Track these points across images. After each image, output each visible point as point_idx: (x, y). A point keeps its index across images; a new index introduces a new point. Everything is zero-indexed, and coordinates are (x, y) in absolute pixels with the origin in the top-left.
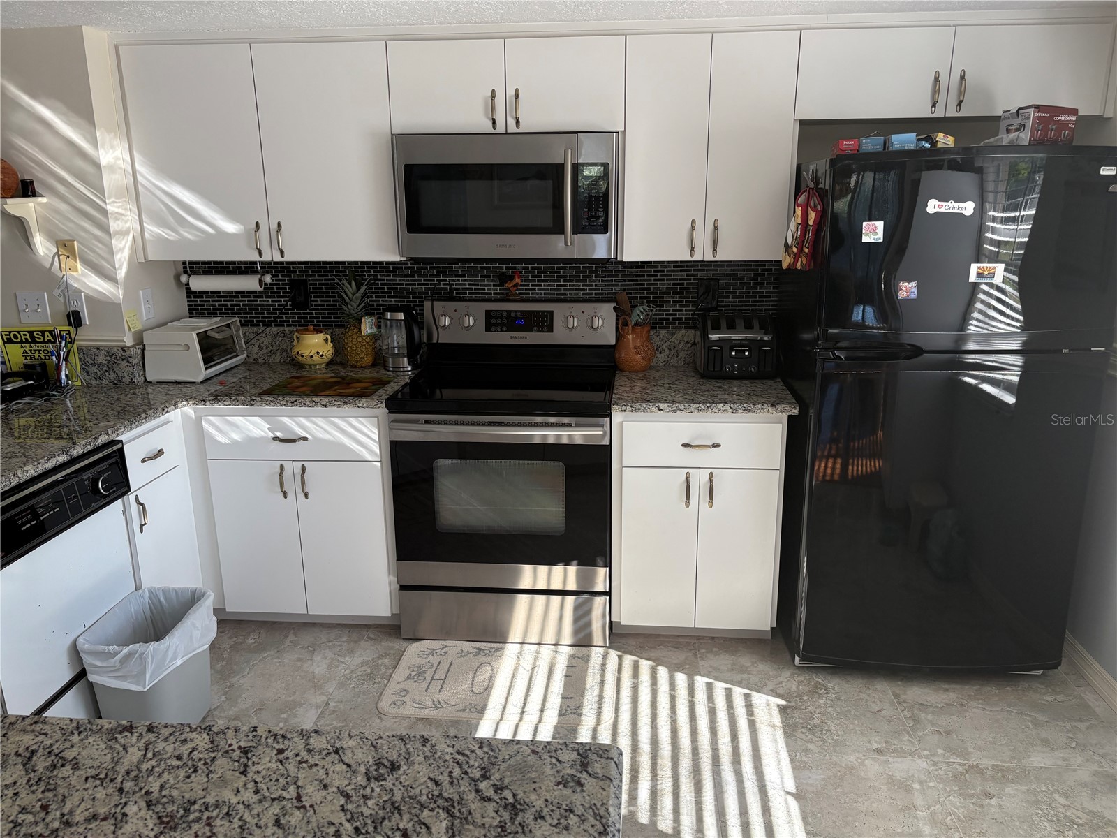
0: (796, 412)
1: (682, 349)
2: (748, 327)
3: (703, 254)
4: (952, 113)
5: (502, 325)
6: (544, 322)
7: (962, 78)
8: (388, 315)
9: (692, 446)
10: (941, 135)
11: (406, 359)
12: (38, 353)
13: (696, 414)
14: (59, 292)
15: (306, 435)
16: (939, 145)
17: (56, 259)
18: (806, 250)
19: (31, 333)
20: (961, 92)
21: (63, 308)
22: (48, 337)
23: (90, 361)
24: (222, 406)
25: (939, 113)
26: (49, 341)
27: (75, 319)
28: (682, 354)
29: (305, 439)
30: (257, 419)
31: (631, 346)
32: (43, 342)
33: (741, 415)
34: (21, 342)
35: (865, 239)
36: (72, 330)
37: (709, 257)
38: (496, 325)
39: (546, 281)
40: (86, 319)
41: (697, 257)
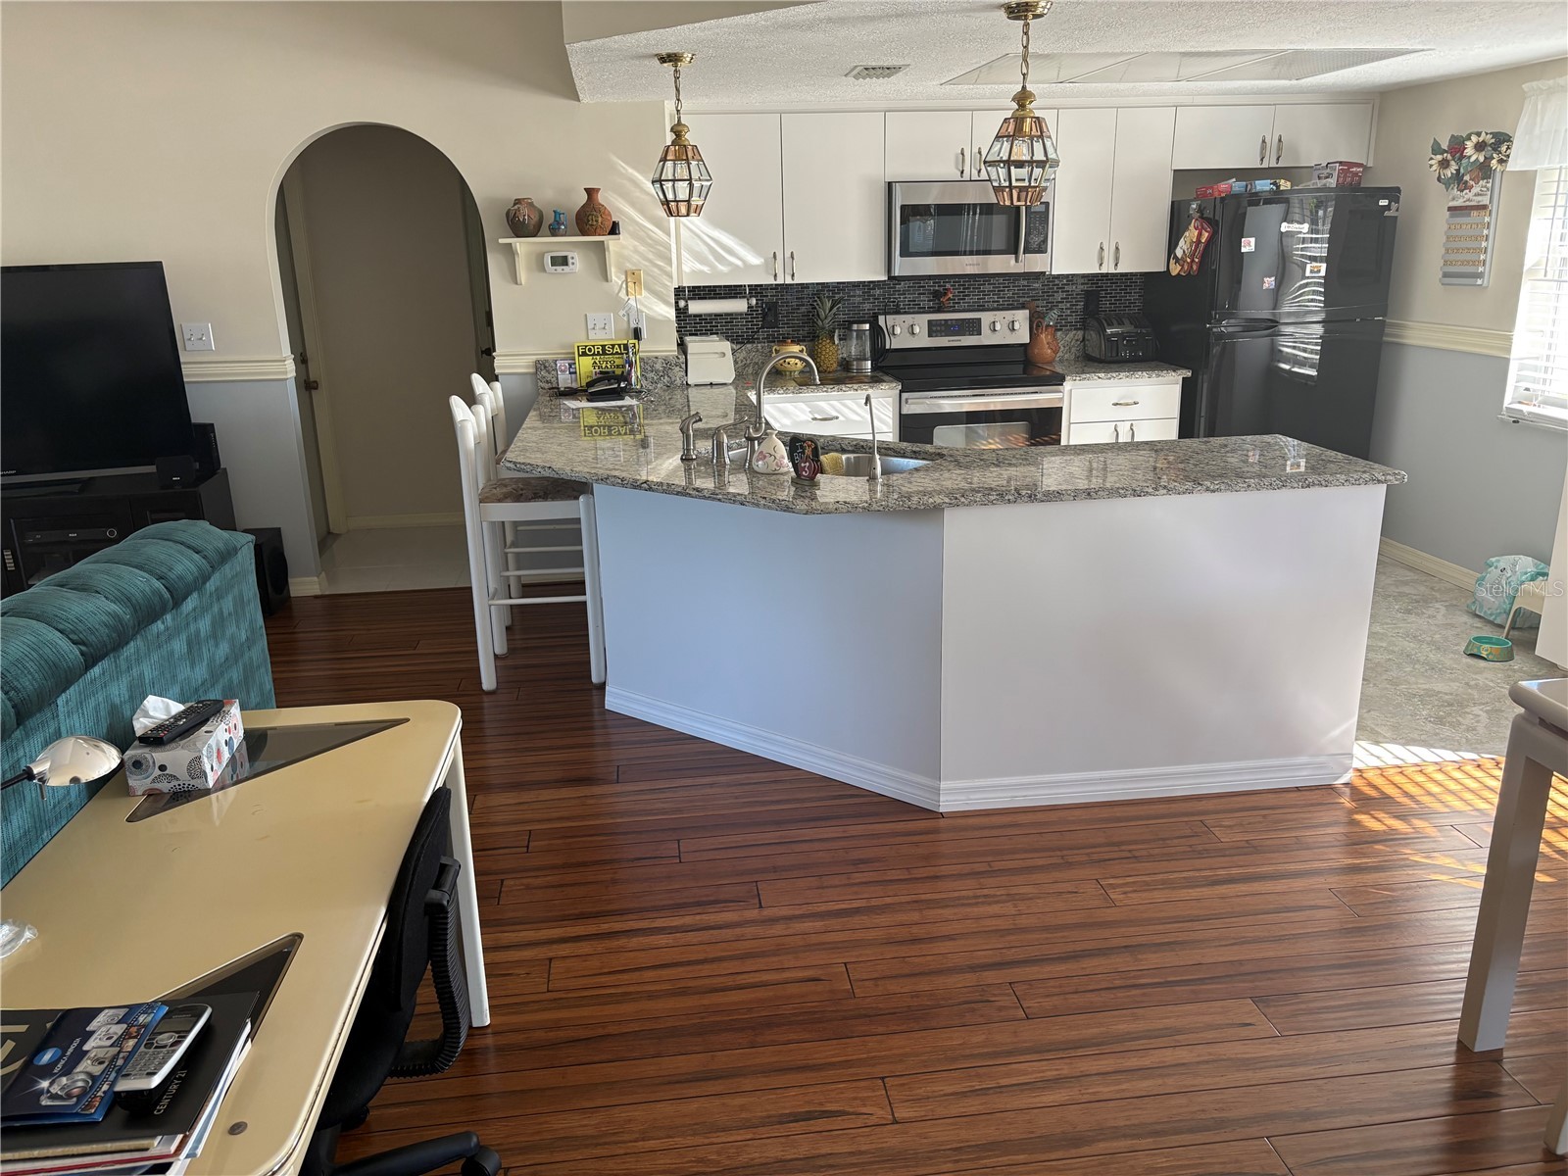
0: (1190, 374)
1: (1073, 346)
2: (1121, 324)
3: (1108, 268)
4: (1273, 164)
5: (941, 331)
6: (974, 327)
7: (1280, 140)
8: (855, 327)
9: (1120, 404)
10: (1283, 181)
11: (870, 362)
12: (607, 363)
13: (1125, 380)
14: (624, 312)
15: (835, 414)
16: (1282, 188)
17: (624, 286)
18: (1197, 260)
19: (603, 346)
20: (1279, 149)
21: (625, 325)
22: (617, 349)
23: (649, 369)
24: (777, 396)
25: (1265, 165)
26: (617, 353)
27: (637, 334)
28: (1073, 350)
29: (837, 418)
30: (802, 405)
31: (1045, 342)
32: (612, 354)
33: (1154, 379)
34: (594, 354)
35: (1243, 250)
36: (636, 341)
37: (1113, 271)
38: (936, 331)
39: (969, 295)
40: (645, 334)
41: (1104, 270)
